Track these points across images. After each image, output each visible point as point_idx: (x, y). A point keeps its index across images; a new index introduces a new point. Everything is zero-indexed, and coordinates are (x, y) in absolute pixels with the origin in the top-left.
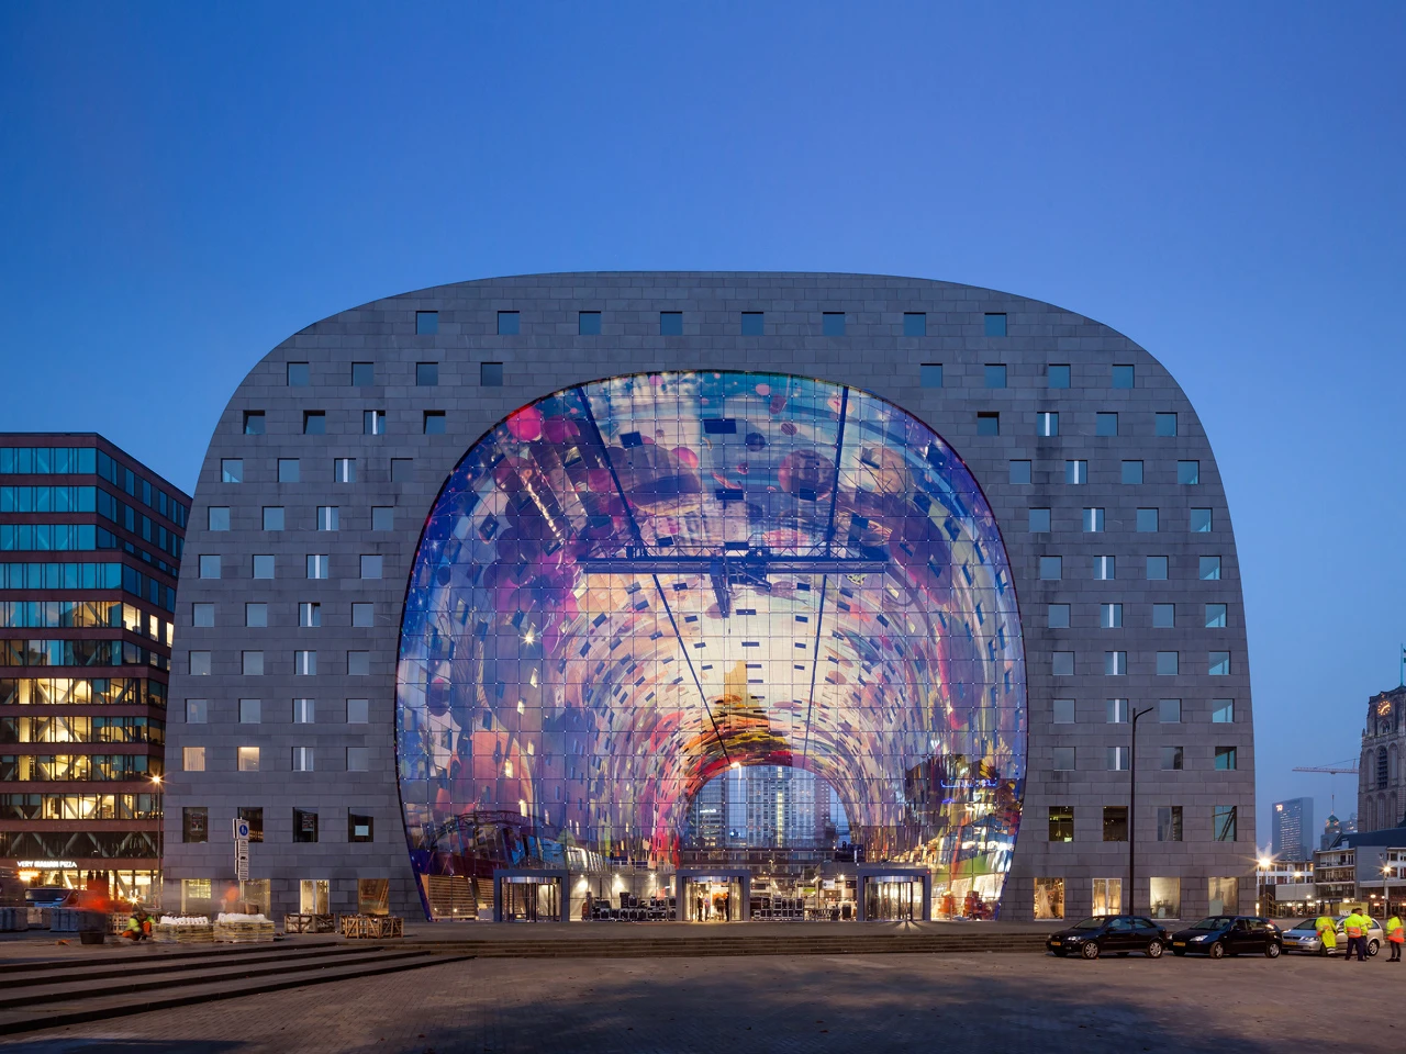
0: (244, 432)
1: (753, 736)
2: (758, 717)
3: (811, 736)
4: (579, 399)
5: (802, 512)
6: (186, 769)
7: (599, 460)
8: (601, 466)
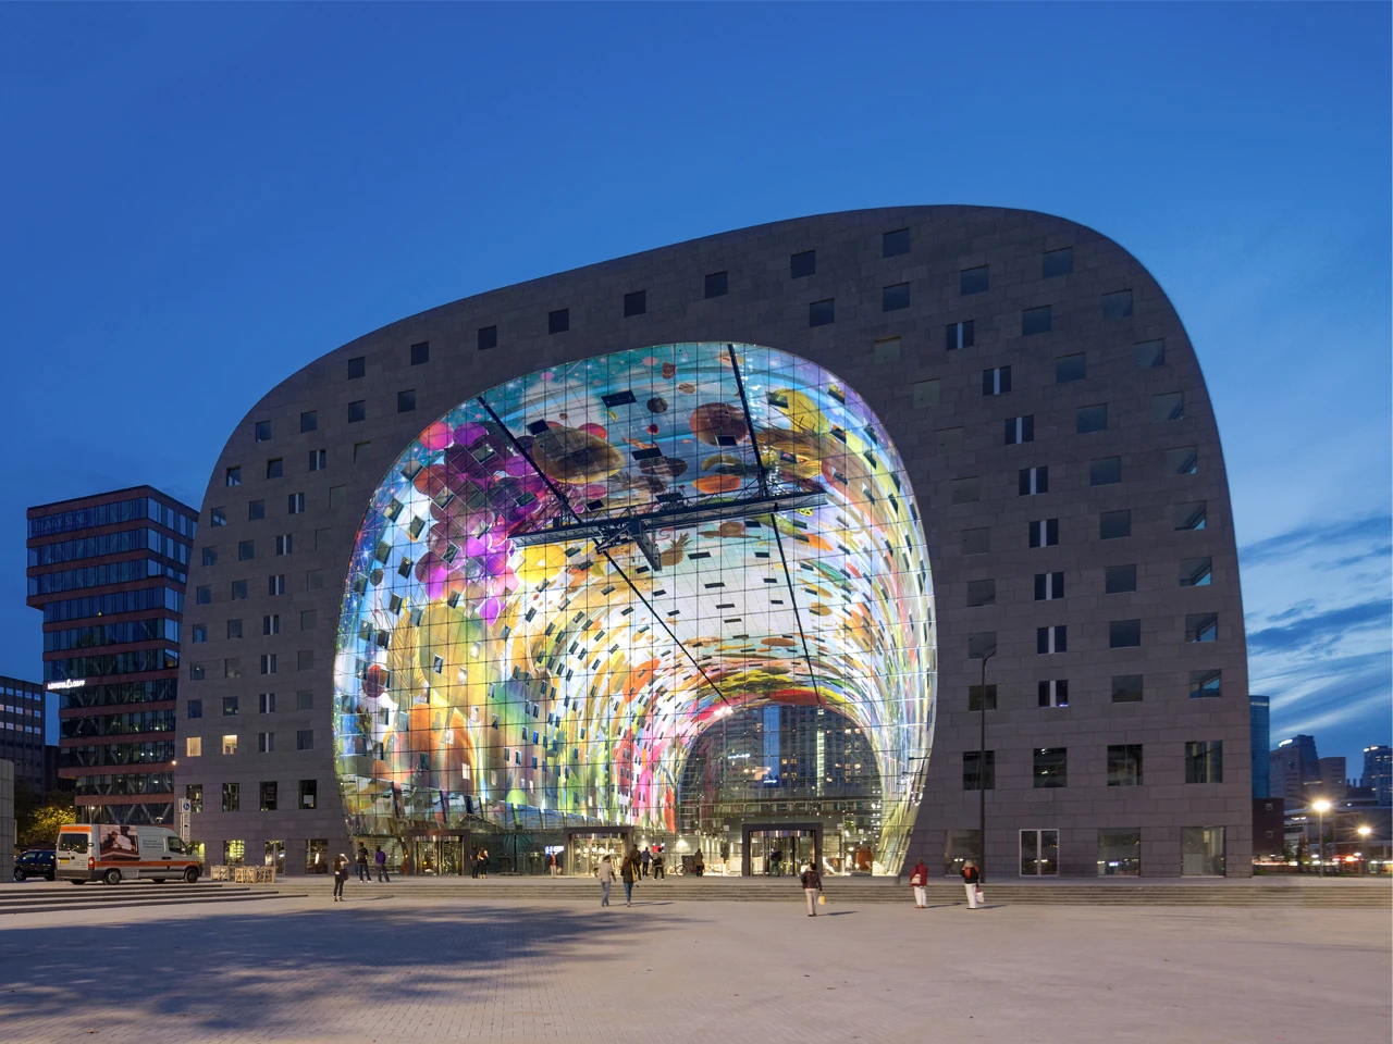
0: (227, 484)
1: (750, 675)
2: (749, 656)
3: (816, 671)
4: (482, 407)
5: (726, 457)
6: (189, 755)
7: (511, 450)
8: (515, 454)
